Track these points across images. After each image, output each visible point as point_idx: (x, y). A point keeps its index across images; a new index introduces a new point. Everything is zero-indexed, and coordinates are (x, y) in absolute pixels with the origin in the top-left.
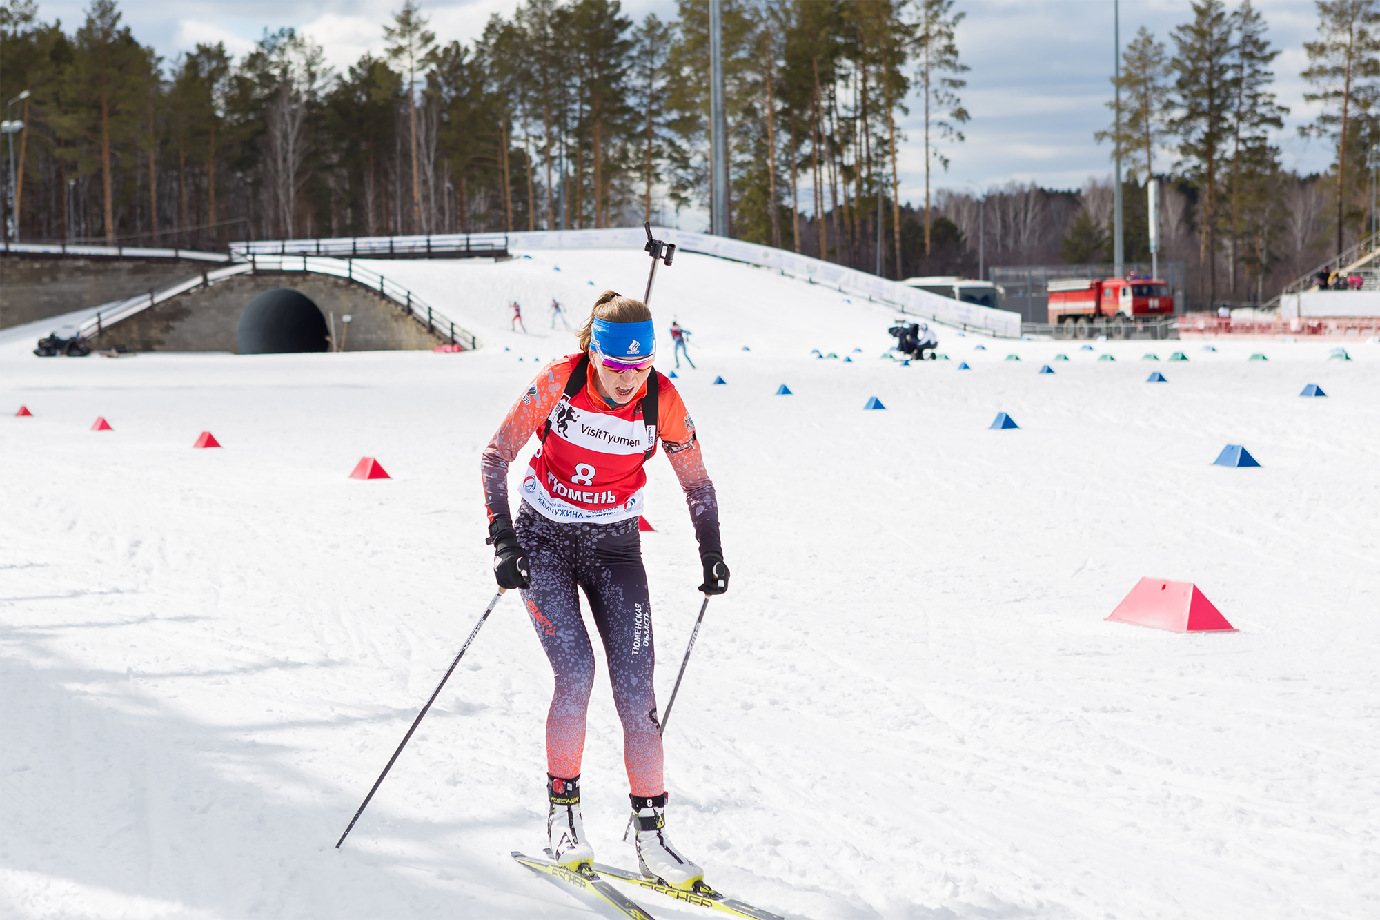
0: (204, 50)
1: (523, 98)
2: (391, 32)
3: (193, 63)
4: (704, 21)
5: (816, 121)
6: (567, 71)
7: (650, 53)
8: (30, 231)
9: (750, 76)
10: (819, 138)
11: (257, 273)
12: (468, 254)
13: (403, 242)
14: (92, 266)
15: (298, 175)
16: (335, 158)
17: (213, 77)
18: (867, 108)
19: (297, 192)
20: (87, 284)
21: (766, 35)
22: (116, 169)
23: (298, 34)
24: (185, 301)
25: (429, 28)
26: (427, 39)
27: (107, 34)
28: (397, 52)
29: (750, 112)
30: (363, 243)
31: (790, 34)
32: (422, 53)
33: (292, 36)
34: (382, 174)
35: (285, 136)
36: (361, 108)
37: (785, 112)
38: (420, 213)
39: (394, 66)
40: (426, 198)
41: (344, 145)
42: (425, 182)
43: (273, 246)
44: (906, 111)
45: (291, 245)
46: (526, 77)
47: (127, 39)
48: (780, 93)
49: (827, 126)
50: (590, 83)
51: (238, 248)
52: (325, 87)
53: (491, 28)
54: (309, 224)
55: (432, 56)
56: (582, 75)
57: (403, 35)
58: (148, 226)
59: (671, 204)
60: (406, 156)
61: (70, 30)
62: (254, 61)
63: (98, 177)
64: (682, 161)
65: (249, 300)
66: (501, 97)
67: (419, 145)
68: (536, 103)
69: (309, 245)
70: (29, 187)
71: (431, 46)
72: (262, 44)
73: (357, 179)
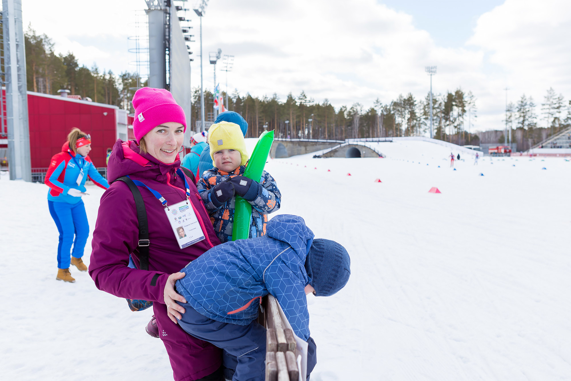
0: (343, 107)
1: (398, 114)
2: (375, 103)
3: (341, 109)
4: (429, 100)
5: (449, 118)
6: (405, 109)
7: (420, 106)
8: (314, 138)
9: (438, 110)
10: (450, 121)
11: (349, 145)
12: (386, 141)
13: (375, 139)
14: (322, 143)
15: (359, 127)
16: (365, 125)
17: (344, 111)
18: (459, 115)
19: (359, 131)
20: (321, 146)
21: (441, 103)
22: (328, 127)
23: (359, 104)
24: (337, 149)
25: (381, 102)
26: (381, 104)
27: (327, 104)
28: (376, 106)
29: (438, 116)
30: (368, 139)
31: (445, 103)
32: (380, 106)
33: (358, 104)
34: (373, 128)
35: (356, 121)
36: (370, 116)
37: (444, 116)
38: (379, 134)
39: (375, 109)
40: (380, 132)
41: (367, 122)
42: (380, 129)
43: (353, 140)
44: (466, 116)
45: (356, 140)
46: (398, 110)
47: (330, 105)
48: (444, 113)
49: (451, 119)
50: (409, 111)
51: (347, 140)
52: (364, 113)
53: (392, 102)
54: (360, 136)
55: (382, 107)
56: (408, 109)
57: (377, 103)
58: (333, 136)
59: (424, 132)
60: (377, 124)
61: (321, 104)
62: (352, 108)
63: (325, 128)
64: (426, 125)
65: (348, 149)
66: (394, 114)
67: (379, 122)
68: (400, 115)
69: (359, 140)
70: (313, 130)
71: (382, 105)
72: (353, 105)
73: (369, 128)
